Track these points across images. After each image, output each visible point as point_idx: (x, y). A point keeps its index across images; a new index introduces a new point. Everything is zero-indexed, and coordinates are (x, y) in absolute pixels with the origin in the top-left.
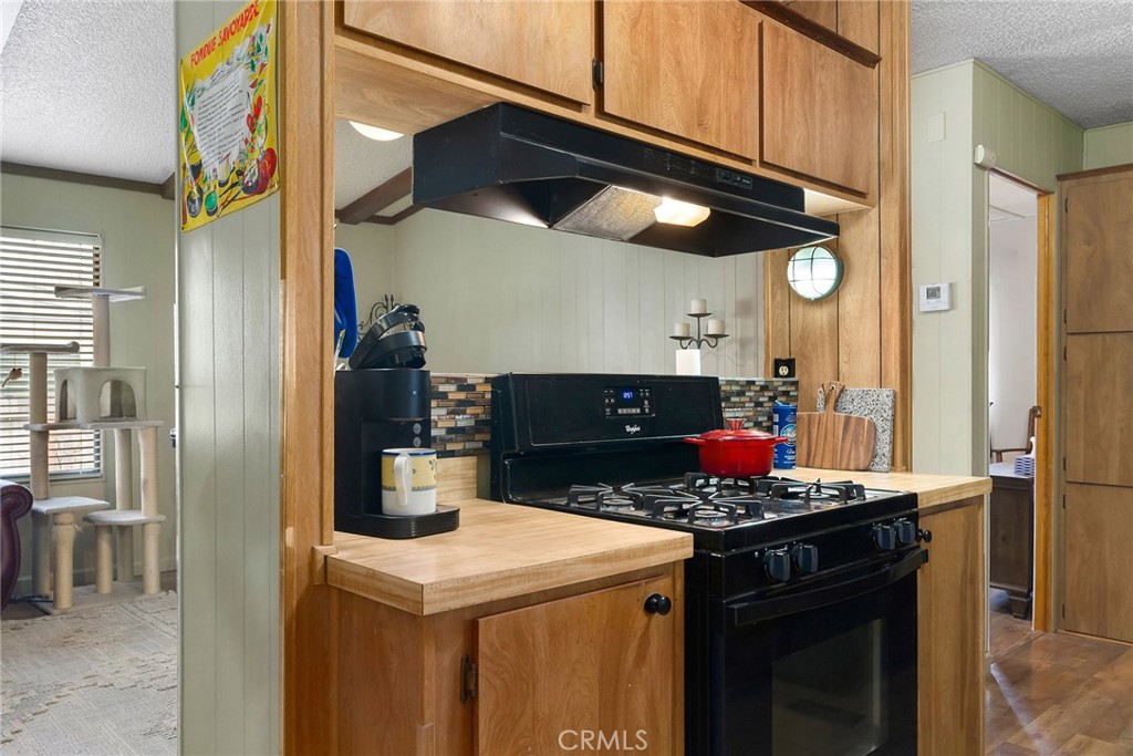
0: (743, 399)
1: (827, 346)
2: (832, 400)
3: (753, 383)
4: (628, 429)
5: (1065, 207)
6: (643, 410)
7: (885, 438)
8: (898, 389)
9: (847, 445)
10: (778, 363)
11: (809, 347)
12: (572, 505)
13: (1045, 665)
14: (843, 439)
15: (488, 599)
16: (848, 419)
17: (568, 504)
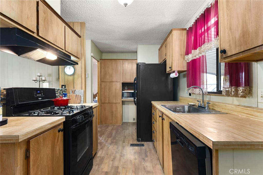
0: (58, 92)
1: (72, 83)
2: (73, 92)
3: (59, 89)
4: (39, 99)
5: (101, 64)
6: (42, 95)
7: (82, 98)
8: (84, 90)
9: (76, 100)
10: (62, 86)
11: (69, 83)
12: (31, 115)
13: (100, 130)
14: (76, 99)
15: (32, 136)
16: (76, 95)
17: (29, 115)
